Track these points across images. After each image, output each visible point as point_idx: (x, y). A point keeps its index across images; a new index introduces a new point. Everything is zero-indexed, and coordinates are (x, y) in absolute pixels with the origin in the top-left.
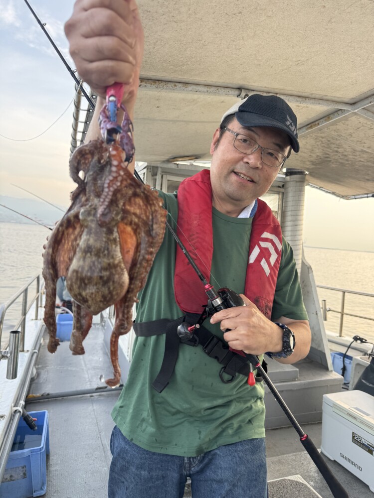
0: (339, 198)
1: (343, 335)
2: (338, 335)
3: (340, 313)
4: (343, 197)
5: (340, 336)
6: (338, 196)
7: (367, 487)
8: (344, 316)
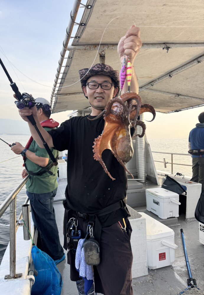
0: (163, 113)
1: (173, 173)
2: (171, 173)
3: (171, 163)
4: (164, 113)
5: (172, 174)
6: (162, 112)
7: (158, 216)
8: (173, 164)
